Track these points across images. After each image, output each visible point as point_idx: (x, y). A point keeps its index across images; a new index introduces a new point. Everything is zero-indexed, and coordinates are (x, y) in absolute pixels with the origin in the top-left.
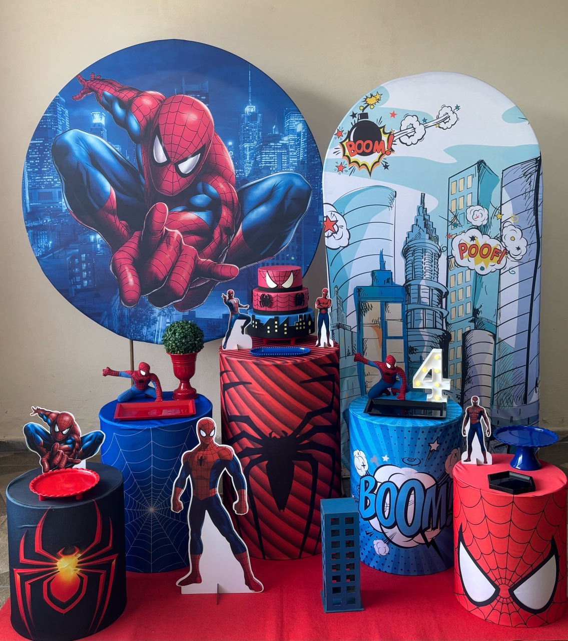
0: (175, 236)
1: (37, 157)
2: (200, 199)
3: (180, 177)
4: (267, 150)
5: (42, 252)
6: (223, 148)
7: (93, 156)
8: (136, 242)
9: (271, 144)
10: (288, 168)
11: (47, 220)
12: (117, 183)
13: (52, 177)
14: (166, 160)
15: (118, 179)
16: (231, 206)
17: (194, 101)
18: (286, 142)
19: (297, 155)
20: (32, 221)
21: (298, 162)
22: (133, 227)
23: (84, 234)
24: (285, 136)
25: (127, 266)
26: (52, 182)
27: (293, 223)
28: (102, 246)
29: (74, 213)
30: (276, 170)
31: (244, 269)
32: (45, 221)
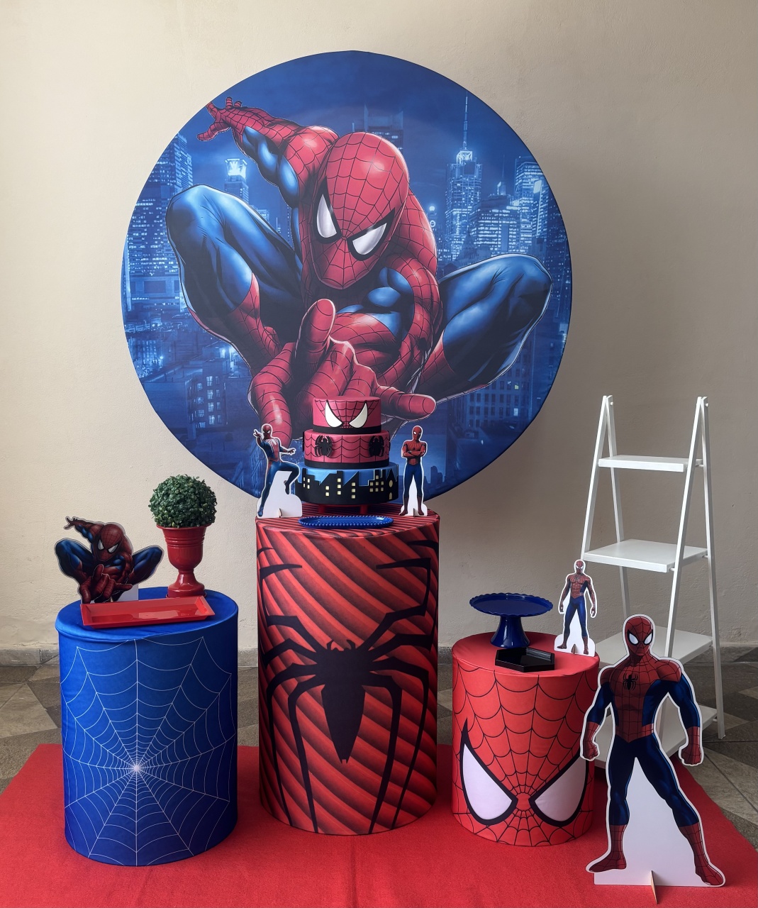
0: (345, 351)
1: (144, 228)
2: (383, 295)
3: (354, 260)
4: (486, 220)
5: (149, 372)
6: (420, 216)
7: (228, 228)
8: (288, 359)
9: (494, 211)
10: (517, 248)
11: (156, 324)
12: (262, 268)
13: (166, 259)
14: (336, 233)
15: (263, 262)
16: (428, 305)
17: (381, 141)
18: (516, 208)
19: (532, 229)
20: (135, 325)
21: (533, 239)
22: (283, 336)
23: (211, 347)
24: (516, 198)
25: (273, 395)
26: (166, 267)
27: (520, 333)
28: (236, 364)
29: (198, 313)
30: (499, 251)
31: (444, 403)
32: (153, 325)
